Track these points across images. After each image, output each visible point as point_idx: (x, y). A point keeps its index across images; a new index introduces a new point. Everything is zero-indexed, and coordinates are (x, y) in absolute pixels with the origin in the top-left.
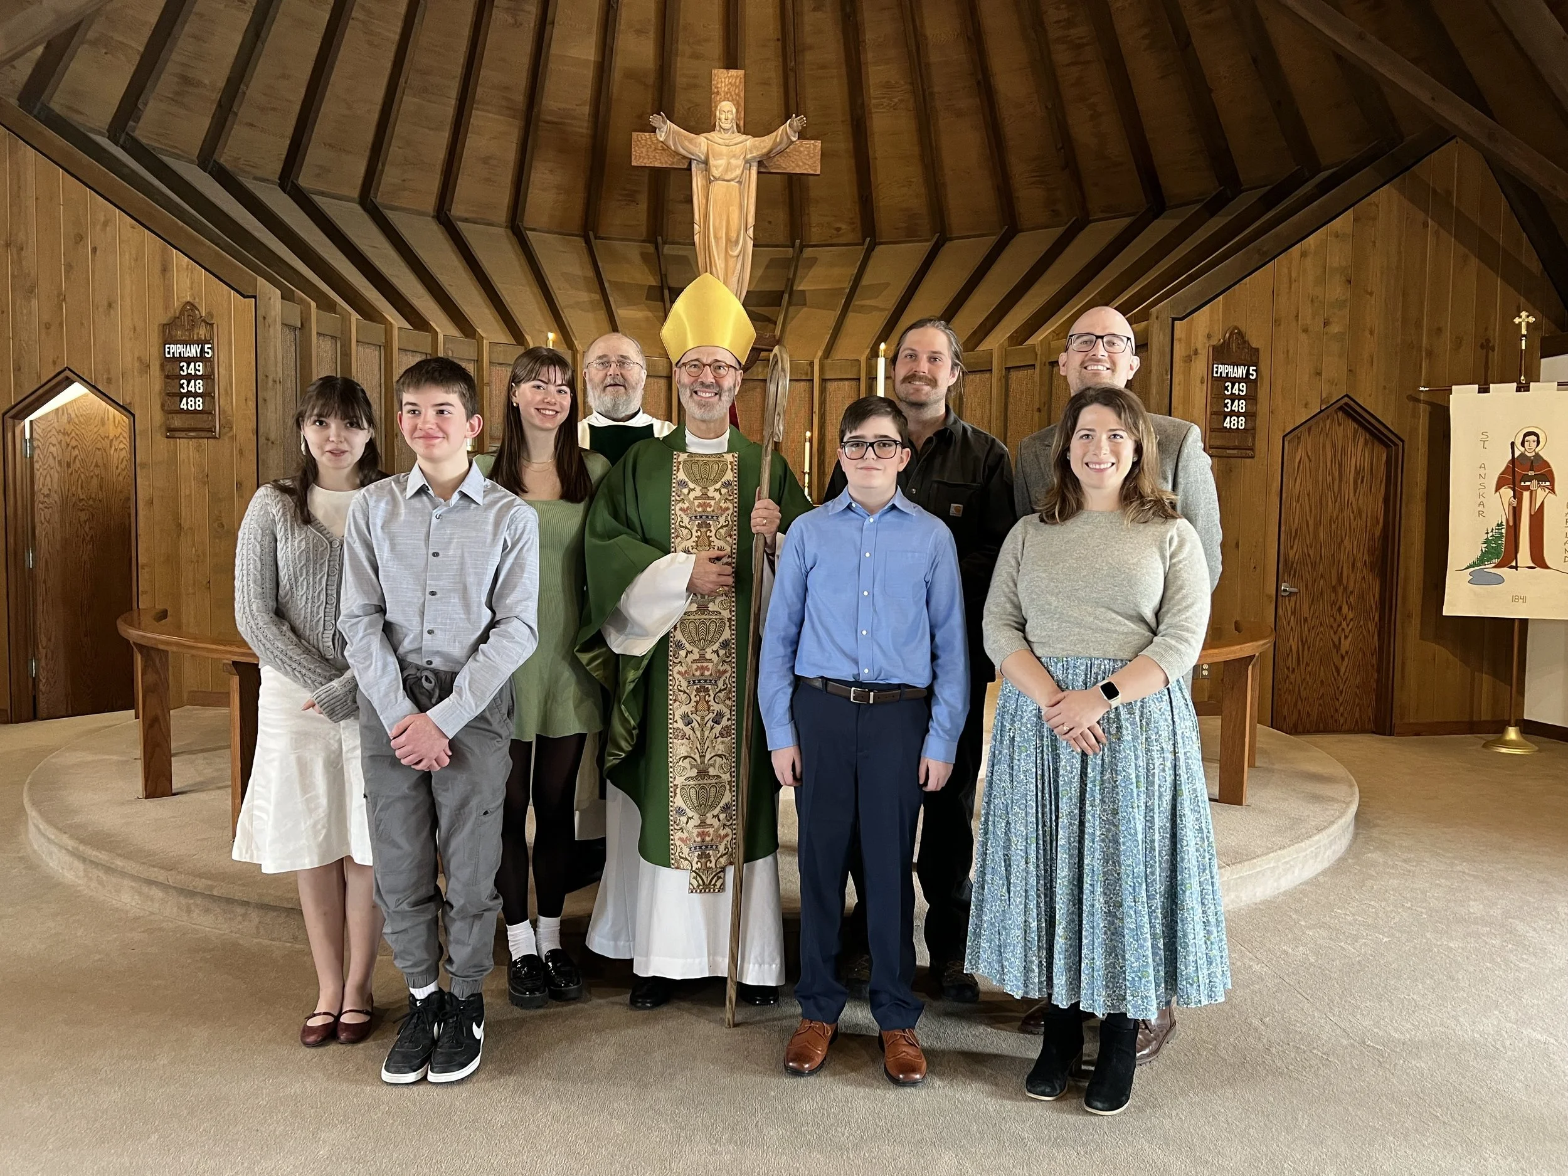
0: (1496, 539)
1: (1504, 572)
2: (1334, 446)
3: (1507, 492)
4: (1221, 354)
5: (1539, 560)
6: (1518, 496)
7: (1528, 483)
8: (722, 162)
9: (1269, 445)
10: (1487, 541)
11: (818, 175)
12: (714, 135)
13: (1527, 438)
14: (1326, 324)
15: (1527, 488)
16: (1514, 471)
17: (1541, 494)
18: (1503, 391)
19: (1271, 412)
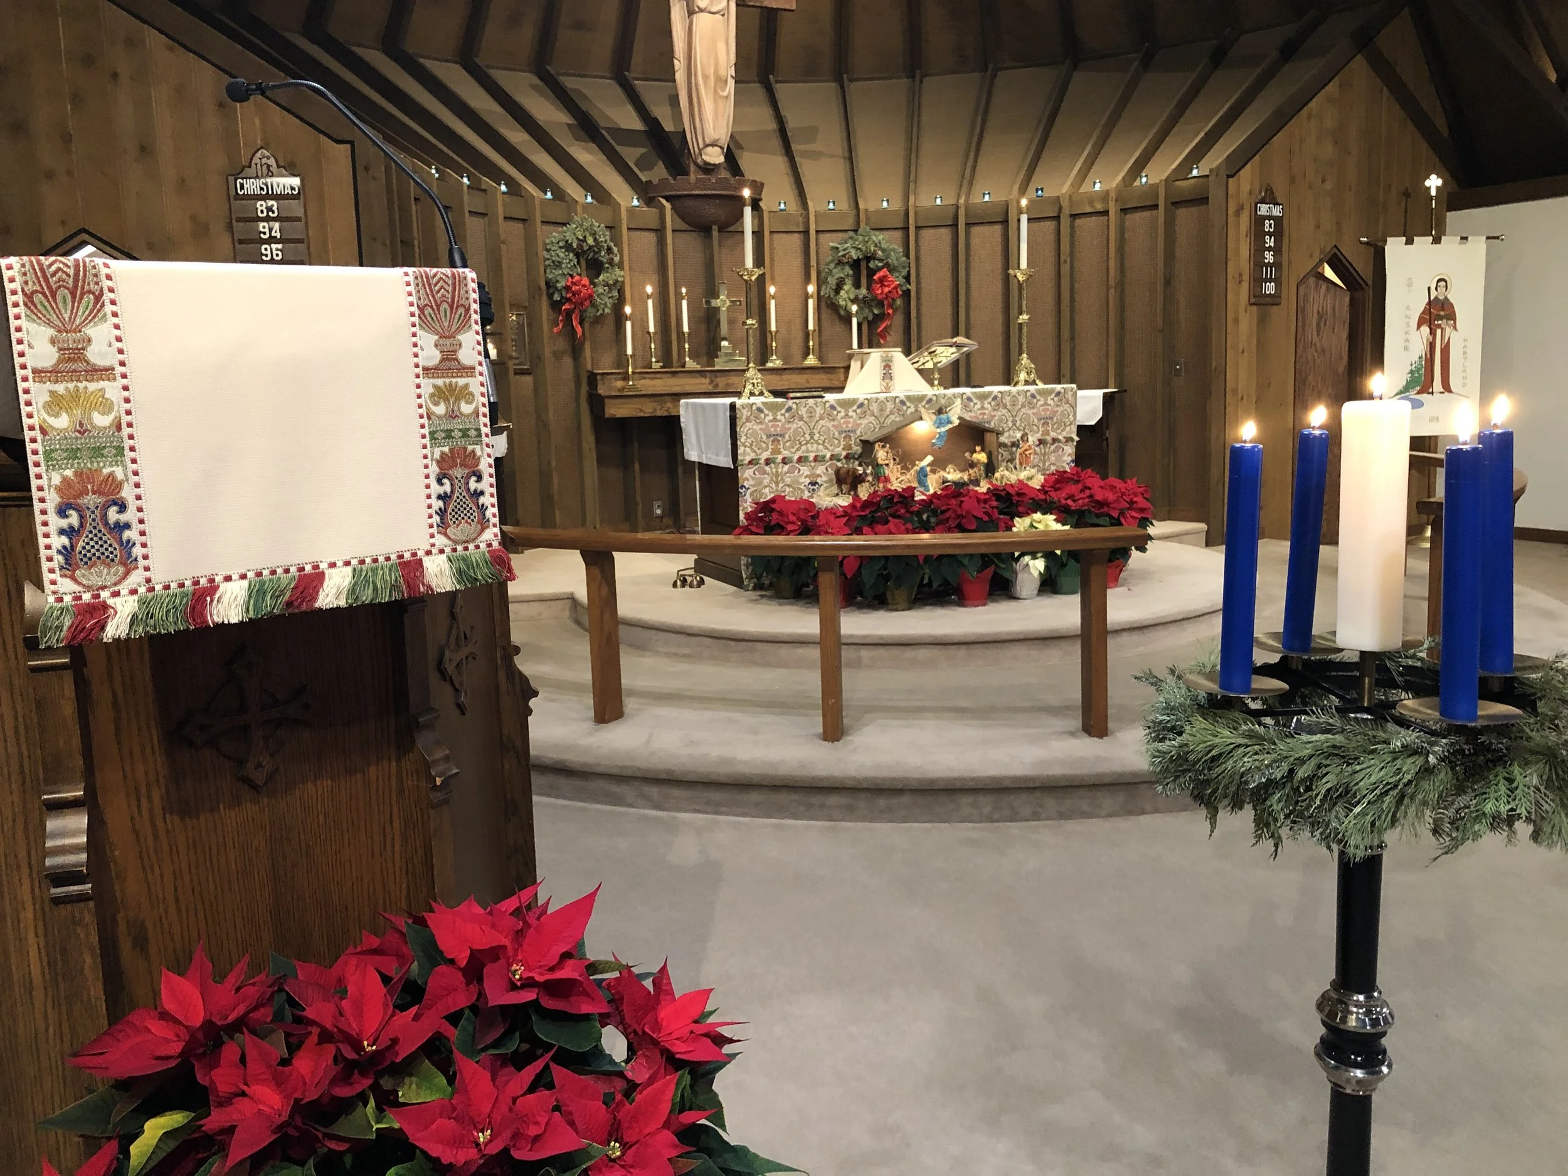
0: (1418, 370)
1: (1424, 397)
3: (1425, 330)
5: (1447, 387)
6: (1433, 333)
7: (1440, 322)
9: (1289, 294)
10: (1412, 372)
11: (793, 11)
13: (1439, 284)
14: (1323, 181)
15: (1439, 326)
16: (1430, 312)
17: (1448, 330)
18: (1423, 243)
19: (1290, 262)
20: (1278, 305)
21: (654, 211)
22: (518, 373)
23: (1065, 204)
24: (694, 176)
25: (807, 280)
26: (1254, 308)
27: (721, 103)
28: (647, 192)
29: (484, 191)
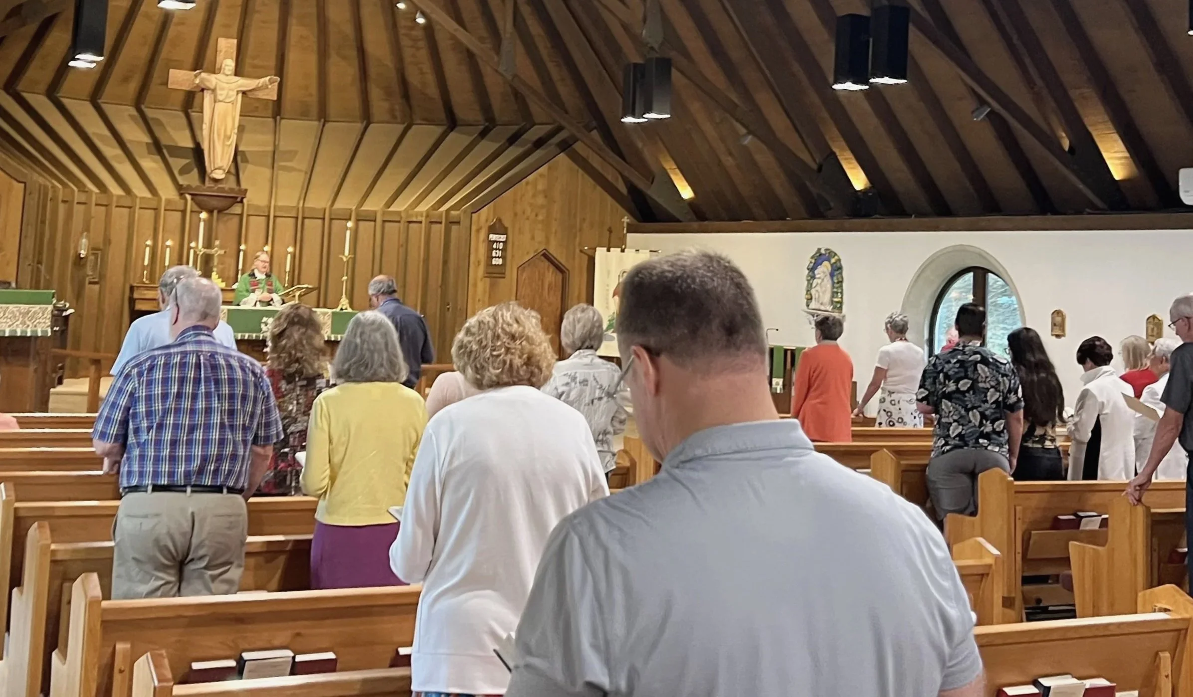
0: (613, 319)
2: (539, 272)
4: (492, 230)
8: (225, 92)
9: (512, 273)
11: (275, 101)
12: (220, 76)
14: (537, 215)
18: (615, 251)
19: (513, 256)
20: (504, 278)
21: (182, 201)
22: (90, 283)
23: (403, 215)
24: (208, 184)
25: (266, 243)
26: (488, 280)
27: (226, 148)
28: (181, 190)
29: (87, 192)
